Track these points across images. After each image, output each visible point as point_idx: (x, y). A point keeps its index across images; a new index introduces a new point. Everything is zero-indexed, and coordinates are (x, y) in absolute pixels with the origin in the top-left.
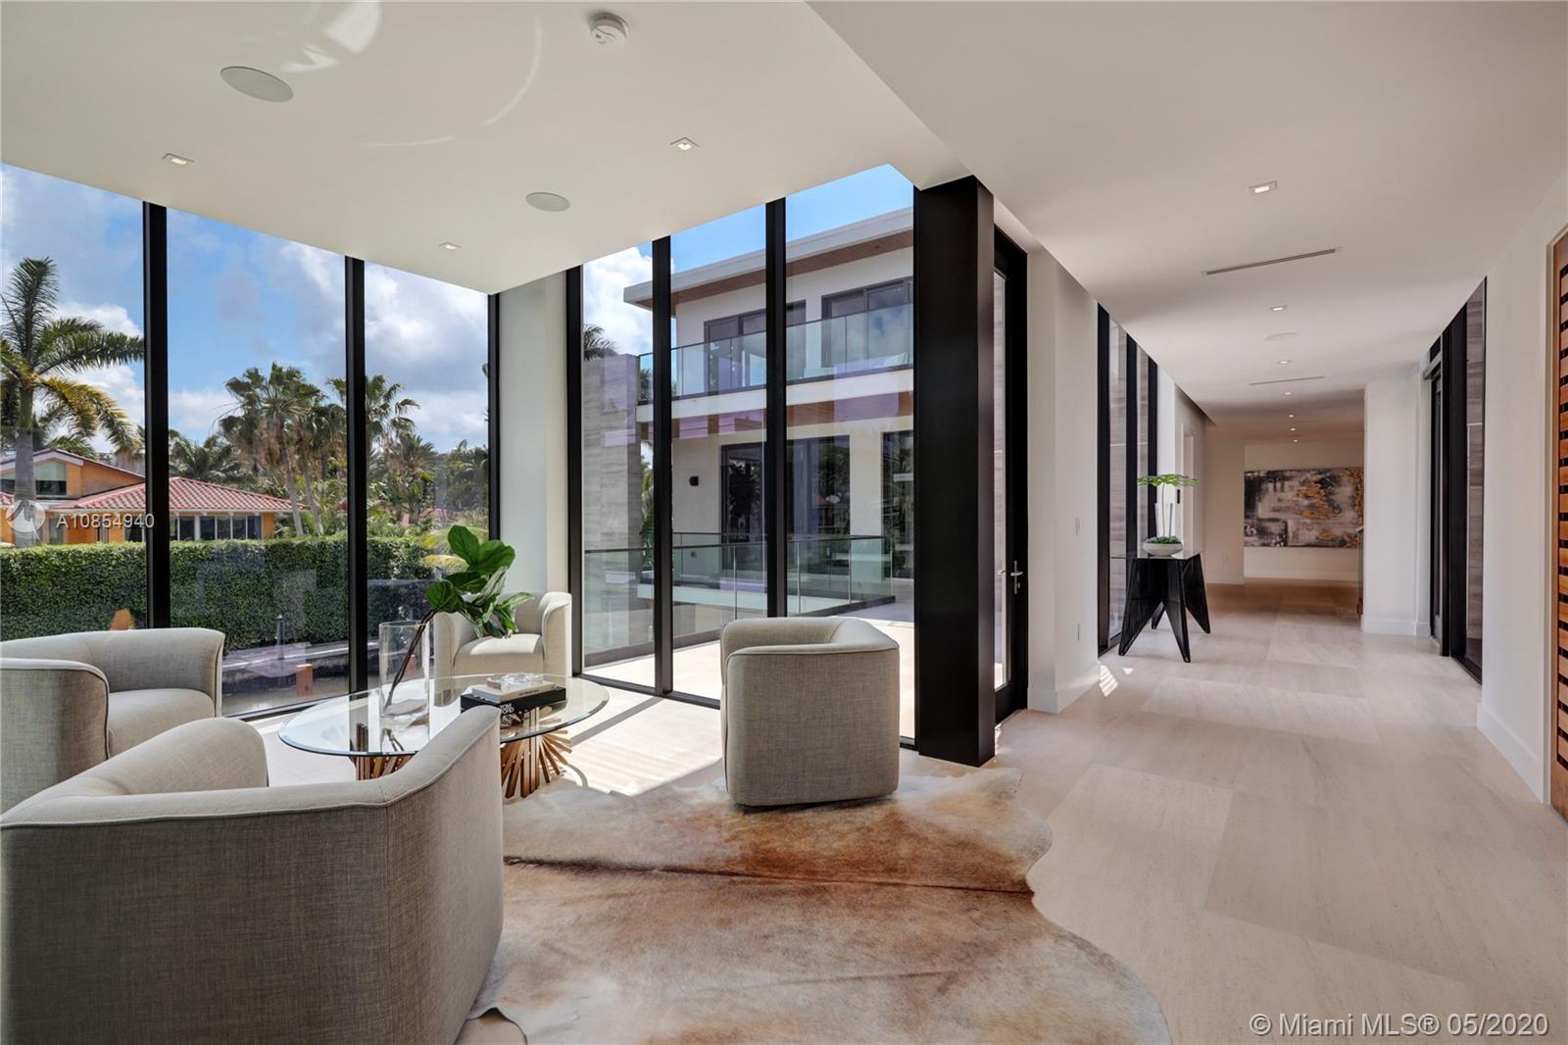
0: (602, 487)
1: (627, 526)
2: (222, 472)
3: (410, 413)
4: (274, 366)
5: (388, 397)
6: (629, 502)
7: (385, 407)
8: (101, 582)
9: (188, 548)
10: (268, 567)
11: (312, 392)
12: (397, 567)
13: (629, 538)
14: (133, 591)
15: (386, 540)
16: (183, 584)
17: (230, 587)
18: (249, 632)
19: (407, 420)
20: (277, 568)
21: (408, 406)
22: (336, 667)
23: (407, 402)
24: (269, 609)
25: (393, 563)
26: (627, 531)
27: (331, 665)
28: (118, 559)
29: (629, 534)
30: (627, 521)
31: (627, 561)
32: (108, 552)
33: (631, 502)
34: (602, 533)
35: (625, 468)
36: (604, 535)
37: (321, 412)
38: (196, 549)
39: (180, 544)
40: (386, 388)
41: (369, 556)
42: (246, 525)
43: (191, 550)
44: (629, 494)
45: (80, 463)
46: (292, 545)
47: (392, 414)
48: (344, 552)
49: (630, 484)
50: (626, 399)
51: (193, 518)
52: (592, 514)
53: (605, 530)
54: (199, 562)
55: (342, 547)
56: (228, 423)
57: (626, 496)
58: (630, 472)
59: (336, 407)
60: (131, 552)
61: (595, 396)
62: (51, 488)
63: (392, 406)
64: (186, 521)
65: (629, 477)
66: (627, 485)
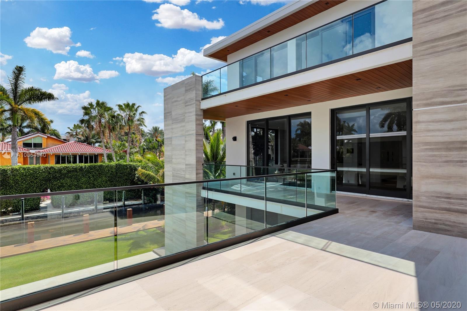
0: (185, 142)
1: (195, 161)
2: (94, 140)
3: (144, 116)
4: (97, 100)
5: (136, 110)
7: (134, 114)
8: (37, 178)
9: (66, 166)
10: (93, 174)
11: (110, 109)
12: (138, 174)
13: (196, 167)
14: (47, 182)
15: (135, 164)
16: (64, 179)
17: (80, 181)
18: (87, 197)
19: (143, 119)
20: (96, 174)
21: (143, 114)
23: (143, 112)
26: (195, 163)
28: (42, 170)
29: (196, 165)
30: (195, 158)
32: (39, 168)
33: (197, 149)
34: (186, 164)
35: (194, 132)
36: (186, 165)
37: (113, 117)
38: (68, 167)
39: (63, 165)
40: (136, 107)
41: (128, 170)
42: (94, 158)
43: (67, 167)
44: (196, 145)
45: (46, 137)
46: (101, 166)
47: (137, 117)
48: (119, 168)
49: (197, 140)
50: (195, 98)
51: (76, 155)
52: (181, 155)
53: (187, 163)
54: (69, 172)
55: (119, 166)
56: (82, 121)
57: (195, 146)
58: (197, 134)
59: (118, 115)
60: (47, 168)
61: (183, 98)
62: (38, 146)
63: (138, 114)
64: (75, 157)
65: (196, 136)
66: (195, 140)
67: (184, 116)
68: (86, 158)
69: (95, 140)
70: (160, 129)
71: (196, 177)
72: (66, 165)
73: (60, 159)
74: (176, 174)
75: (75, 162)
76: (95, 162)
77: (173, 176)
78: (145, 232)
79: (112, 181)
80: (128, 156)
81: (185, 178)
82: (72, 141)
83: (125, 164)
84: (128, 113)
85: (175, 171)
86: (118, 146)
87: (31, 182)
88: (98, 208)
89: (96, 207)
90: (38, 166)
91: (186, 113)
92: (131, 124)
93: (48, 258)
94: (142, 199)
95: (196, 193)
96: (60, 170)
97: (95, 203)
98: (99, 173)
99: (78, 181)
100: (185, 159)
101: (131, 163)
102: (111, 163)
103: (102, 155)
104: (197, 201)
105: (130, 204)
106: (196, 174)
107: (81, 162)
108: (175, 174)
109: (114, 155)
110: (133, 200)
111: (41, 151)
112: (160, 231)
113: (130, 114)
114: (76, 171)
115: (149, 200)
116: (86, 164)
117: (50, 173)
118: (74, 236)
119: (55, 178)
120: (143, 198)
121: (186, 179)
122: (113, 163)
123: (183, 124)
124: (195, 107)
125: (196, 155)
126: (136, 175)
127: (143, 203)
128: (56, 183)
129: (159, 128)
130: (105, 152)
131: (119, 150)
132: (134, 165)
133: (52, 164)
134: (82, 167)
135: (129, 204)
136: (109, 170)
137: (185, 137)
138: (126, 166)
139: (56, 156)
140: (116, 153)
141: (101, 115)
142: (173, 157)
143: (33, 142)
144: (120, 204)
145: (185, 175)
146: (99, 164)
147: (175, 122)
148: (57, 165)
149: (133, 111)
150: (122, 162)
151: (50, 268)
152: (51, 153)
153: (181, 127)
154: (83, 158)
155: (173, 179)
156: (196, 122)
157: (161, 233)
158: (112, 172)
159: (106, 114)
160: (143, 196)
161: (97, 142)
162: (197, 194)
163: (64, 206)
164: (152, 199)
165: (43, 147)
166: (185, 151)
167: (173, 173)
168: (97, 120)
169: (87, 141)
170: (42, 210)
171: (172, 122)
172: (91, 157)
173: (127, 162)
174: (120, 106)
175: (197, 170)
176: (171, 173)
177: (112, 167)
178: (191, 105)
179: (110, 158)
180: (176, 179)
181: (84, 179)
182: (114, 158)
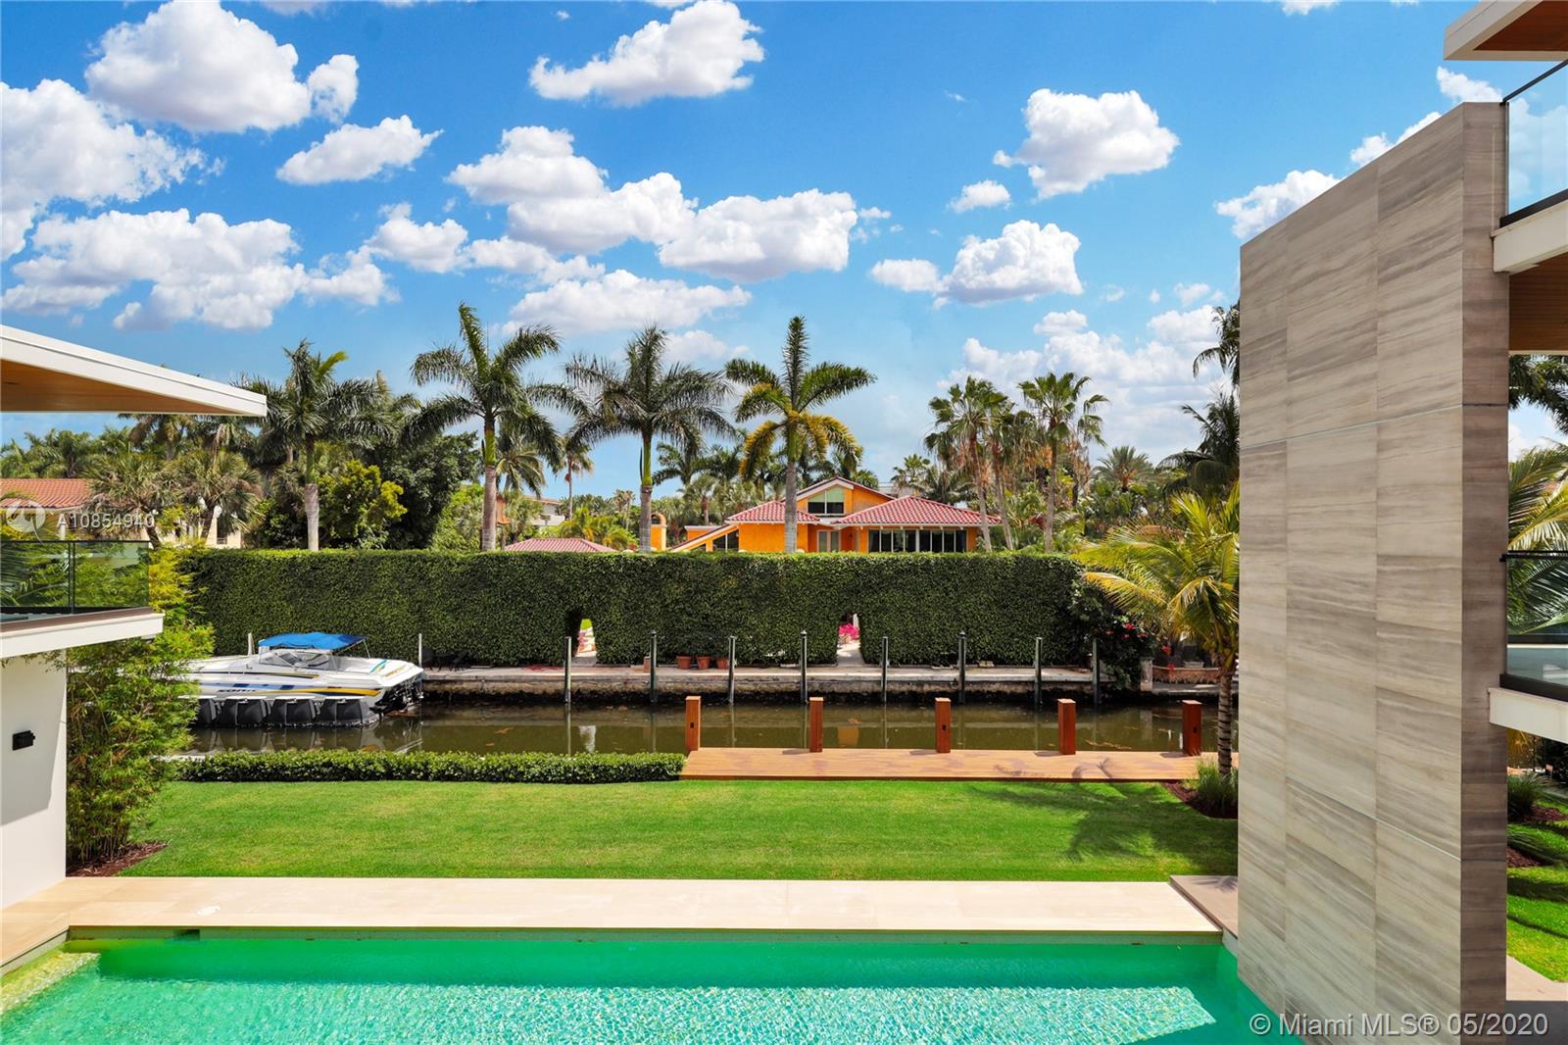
0: (1381, 450)
1: (1459, 538)
3: (1100, 409)
4: (969, 379)
5: (1074, 394)
6: (1467, 480)
7: (1070, 407)
8: (832, 586)
9: (892, 559)
10: (955, 581)
11: (1001, 399)
12: (1079, 589)
13: (1464, 572)
14: (852, 596)
15: (1069, 557)
18: (939, 644)
19: (1095, 418)
20: (963, 582)
21: (1097, 403)
22: (1013, 694)
23: (1097, 398)
24: (955, 623)
25: (1075, 584)
26: (1458, 552)
27: (1008, 691)
29: (1465, 560)
30: (1459, 525)
31: (1459, 628)
32: (836, 559)
33: (1472, 479)
34: (1378, 556)
35: (1457, 392)
36: (1384, 558)
37: (1008, 420)
38: (898, 560)
39: (886, 555)
40: (1073, 384)
41: (1051, 574)
42: (956, 539)
43: (895, 561)
44: (1466, 456)
45: (852, 487)
46: (976, 560)
47: (1079, 413)
48: (1024, 568)
49: (1468, 434)
50: (1459, 218)
51: (914, 532)
52: (1350, 512)
53: (1389, 549)
54: (899, 572)
55: (1023, 563)
56: (930, 441)
57: (1460, 463)
58: (1470, 400)
59: (1023, 414)
60: (851, 560)
61: (1364, 247)
62: (836, 508)
63: (1079, 404)
64: (911, 534)
65: (1465, 414)
66: (1461, 435)
67: (1375, 329)
68: (937, 538)
69: (959, 491)
70: (1136, 455)
71: (1465, 623)
72: (891, 555)
73: (880, 539)
74: (1314, 597)
75: (911, 548)
76: (959, 549)
77: (1293, 605)
78: (1123, 792)
79: (1005, 607)
80: (1047, 534)
81: (1374, 619)
82: (906, 495)
83: (1041, 556)
84: (1051, 406)
85: (1302, 585)
86: (1018, 507)
87: (821, 593)
88: (967, 679)
89: (962, 675)
90: (834, 553)
91: (1383, 314)
92: (1061, 437)
93: (850, 810)
94: (1092, 670)
95: (1459, 703)
96: (879, 567)
97: (959, 665)
98: (971, 581)
99: (918, 600)
100: (1373, 532)
101: (1060, 555)
102: (1002, 554)
103: (976, 531)
104: (1465, 742)
105: (1057, 679)
106: (1461, 606)
107: (924, 547)
108: (1308, 599)
109: (1007, 531)
110: (1065, 668)
111: (840, 520)
112: (1179, 801)
113: (1056, 409)
114: (916, 573)
115: (1116, 674)
116: (938, 555)
117: (857, 575)
118: (912, 754)
119: (868, 586)
120: (1094, 664)
121: (1383, 623)
122: (1009, 553)
123: (1365, 369)
124: (1461, 264)
125: (1465, 512)
126: (1073, 591)
127: (1095, 682)
128: (869, 600)
129: (1132, 452)
130: (985, 523)
131: (1019, 516)
132: (1067, 563)
133: (861, 552)
134: (928, 562)
135: (1054, 679)
136: (996, 574)
137: (1380, 429)
138: (1044, 562)
139: (871, 532)
140: (1012, 524)
141: (977, 421)
142: (1290, 525)
143: (826, 499)
144: (1027, 674)
145: (1375, 605)
146: (970, 555)
147: (1310, 369)
148: (873, 554)
149: (1064, 399)
150: (1030, 550)
151: (856, 845)
152: (862, 526)
153: (1349, 384)
154: (931, 539)
155: (1289, 618)
156: (1464, 340)
157: (1187, 808)
158: (1005, 578)
159: (988, 415)
160: (1095, 658)
161: (962, 498)
162: (1463, 710)
163: (888, 663)
164: (1126, 671)
165: (845, 512)
166: (1378, 495)
167: (1289, 593)
168: (964, 432)
169: (939, 494)
170: (840, 665)
171: (1289, 372)
172: (949, 538)
173: (1044, 550)
174: (1027, 387)
175: (1467, 583)
176: (1282, 592)
177: (1004, 563)
178: (1424, 264)
179: (998, 539)
180: (1313, 620)
181: (933, 595)
182: (1010, 540)
